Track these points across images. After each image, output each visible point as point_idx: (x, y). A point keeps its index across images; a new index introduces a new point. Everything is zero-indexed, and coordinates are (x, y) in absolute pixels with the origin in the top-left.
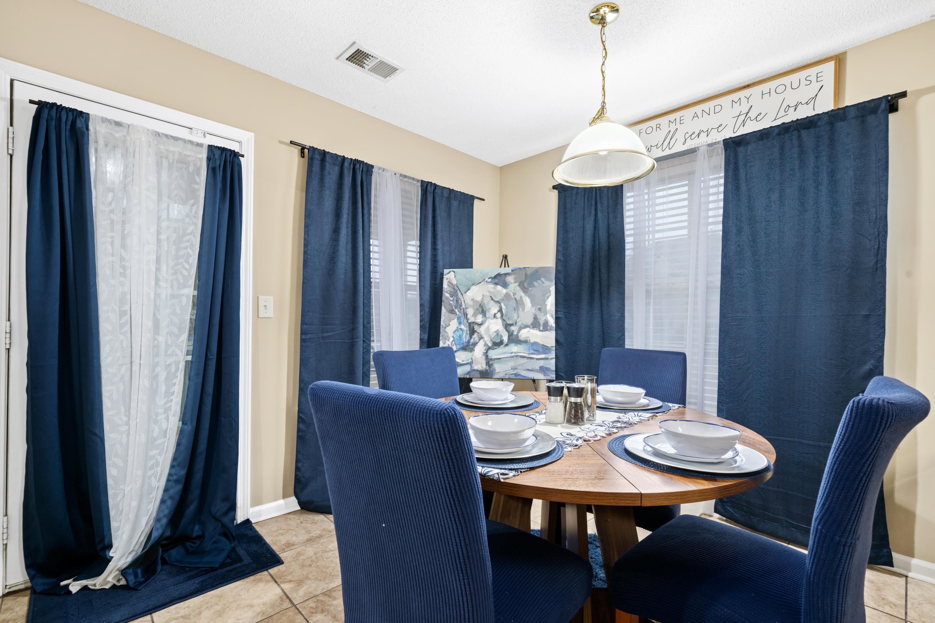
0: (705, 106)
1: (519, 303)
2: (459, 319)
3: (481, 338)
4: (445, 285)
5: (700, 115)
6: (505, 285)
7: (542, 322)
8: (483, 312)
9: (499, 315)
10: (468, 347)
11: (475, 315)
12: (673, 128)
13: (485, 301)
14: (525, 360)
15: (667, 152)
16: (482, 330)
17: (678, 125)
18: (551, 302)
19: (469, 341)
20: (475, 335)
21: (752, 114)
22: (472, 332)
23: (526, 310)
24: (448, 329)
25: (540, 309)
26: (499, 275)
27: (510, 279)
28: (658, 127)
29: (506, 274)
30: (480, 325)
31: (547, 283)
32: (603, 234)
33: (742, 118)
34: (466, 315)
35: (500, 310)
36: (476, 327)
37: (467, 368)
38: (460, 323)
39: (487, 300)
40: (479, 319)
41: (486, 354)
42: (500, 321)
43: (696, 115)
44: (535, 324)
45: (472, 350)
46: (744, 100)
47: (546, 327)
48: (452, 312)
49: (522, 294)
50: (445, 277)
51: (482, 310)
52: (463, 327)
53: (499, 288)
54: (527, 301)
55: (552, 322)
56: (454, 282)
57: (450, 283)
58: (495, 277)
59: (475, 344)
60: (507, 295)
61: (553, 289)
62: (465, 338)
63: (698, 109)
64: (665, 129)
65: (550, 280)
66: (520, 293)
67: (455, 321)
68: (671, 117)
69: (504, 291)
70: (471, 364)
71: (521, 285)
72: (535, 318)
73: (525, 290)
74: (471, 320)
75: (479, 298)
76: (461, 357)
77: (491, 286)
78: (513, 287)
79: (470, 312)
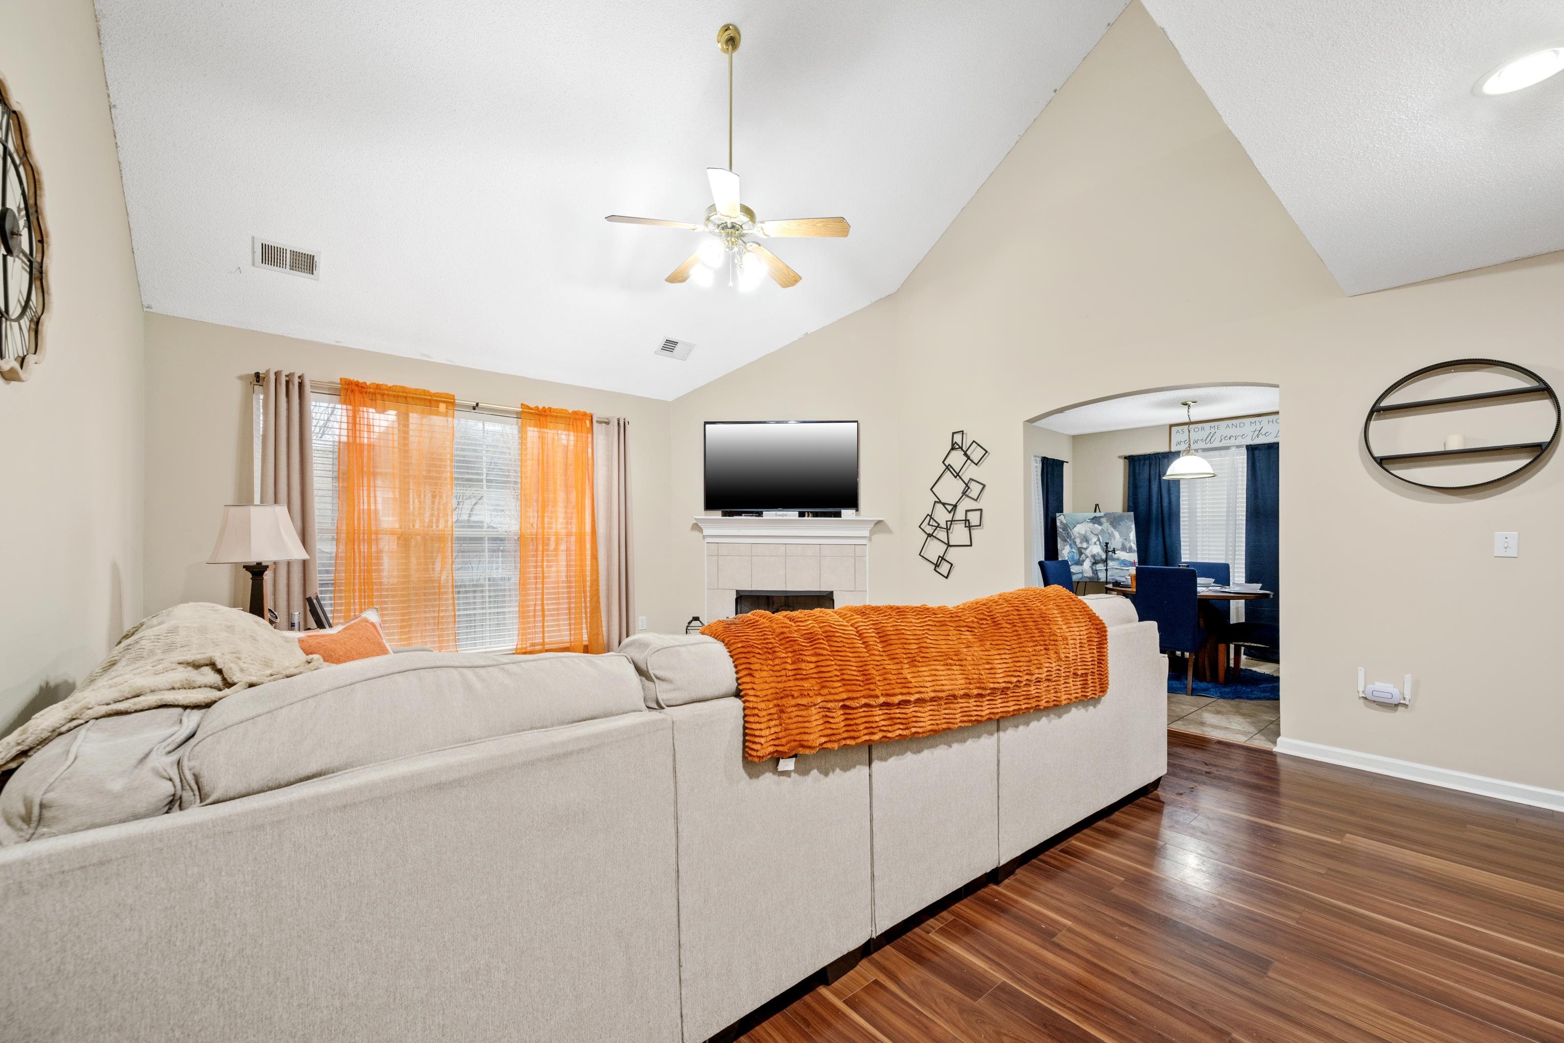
0: (1234, 422)
1: (1111, 535)
2: (1070, 545)
3: (1087, 557)
4: (1058, 524)
5: (1230, 426)
6: (1100, 524)
7: (1128, 547)
8: (1087, 541)
9: (1098, 543)
10: (1079, 563)
11: (1081, 543)
12: (1213, 431)
13: (1088, 534)
14: (1118, 571)
15: (1209, 446)
16: (1088, 552)
17: (1216, 430)
18: (1132, 535)
19: (1079, 559)
20: (1083, 556)
21: (1263, 431)
22: (1081, 553)
23: (1117, 539)
24: (1063, 552)
25: (1126, 539)
26: (1095, 518)
27: (1103, 520)
28: (1203, 429)
29: (1102, 517)
30: (1086, 549)
31: (1129, 523)
32: (1165, 504)
33: (1257, 433)
34: (1075, 543)
35: (1099, 540)
36: (1083, 551)
37: (1080, 576)
38: (1072, 548)
39: (1089, 534)
40: (1085, 545)
41: (1091, 567)
42: (1099, 547)
43: (1228, 426)
44: (1124, 548)
45: (1082, 565)
46: (1258, 423)
47: (1131, 550)
48: (1065, 540)
49: (1113, 530)
50: (1058, 519)
51: (1086, 539)
52: (1073, 550)
53: (1096, 526)
54: (1117, 534)
55: (1134, 547)
56: (1065, 522)
57: (1061, 522)
58: (1093, 519)
59: (1083, 561)
60: (1102, 530)
61: (1133, 526)
62: (1076, 557)
63: (1230, 422)
64: (1207, 431)
65: (1131, 521)
66: (1111, 529)
67: (1068, 546)
68: (1212, 424)
69: (1100, 528)
70: (1082, 573)
71: (1112, 524)
72: (1123, 545)
73: (1114, 527)
74: (1079, 546)
75: (1083, 532)
76: (1074, 569)
77: (1091, 525)
78: (1106, 525)
79: (1078, 541)
